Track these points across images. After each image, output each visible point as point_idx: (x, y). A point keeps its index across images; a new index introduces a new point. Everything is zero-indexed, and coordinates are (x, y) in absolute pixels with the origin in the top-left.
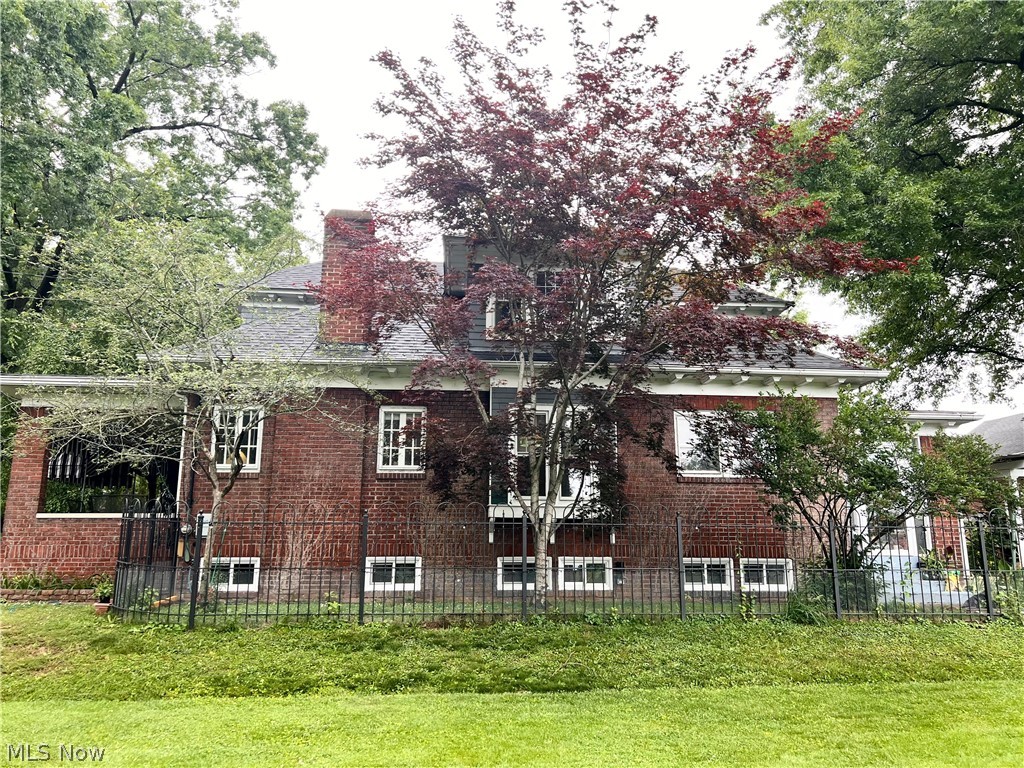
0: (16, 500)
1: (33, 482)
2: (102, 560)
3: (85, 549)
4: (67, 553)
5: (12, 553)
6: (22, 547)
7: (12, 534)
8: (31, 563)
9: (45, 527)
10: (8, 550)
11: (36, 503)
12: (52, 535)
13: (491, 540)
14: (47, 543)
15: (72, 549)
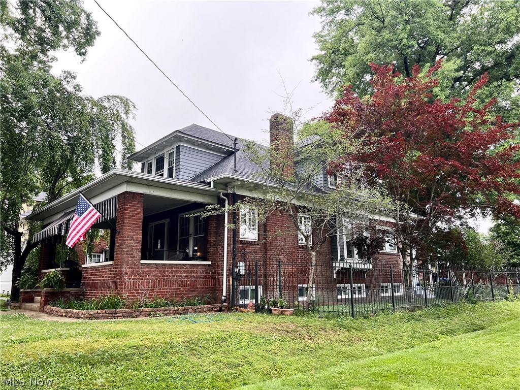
0: (128, 251)
1: (137, 241)
2: (177, 289)
3: (168, 282)
4: (159, 285)
5: (128, 285)
6: (134, 281)
7: (127, 274)
8: (140, 291)
9: (146, 269)
10: (125, 284)
11: (140, 254)
12: (150, 274)
13: (335, 277)
14: (148, 279)
15: (161, 282)
